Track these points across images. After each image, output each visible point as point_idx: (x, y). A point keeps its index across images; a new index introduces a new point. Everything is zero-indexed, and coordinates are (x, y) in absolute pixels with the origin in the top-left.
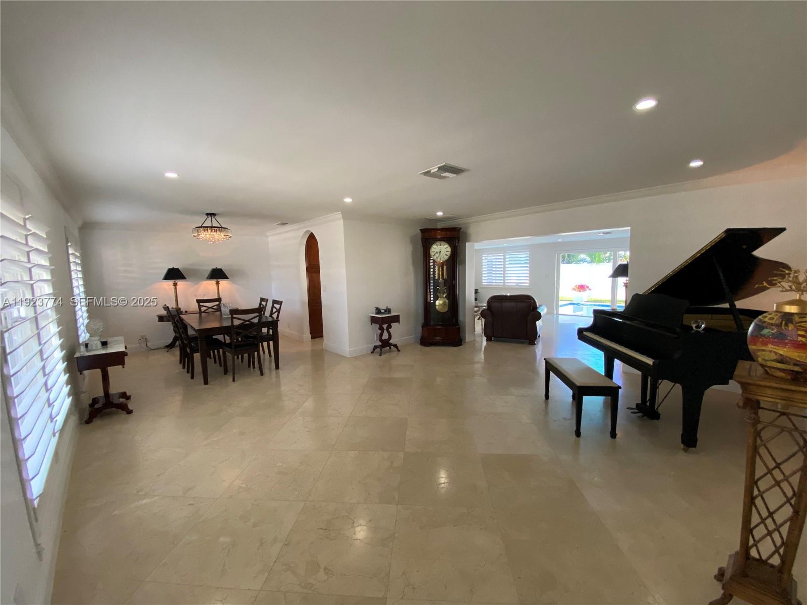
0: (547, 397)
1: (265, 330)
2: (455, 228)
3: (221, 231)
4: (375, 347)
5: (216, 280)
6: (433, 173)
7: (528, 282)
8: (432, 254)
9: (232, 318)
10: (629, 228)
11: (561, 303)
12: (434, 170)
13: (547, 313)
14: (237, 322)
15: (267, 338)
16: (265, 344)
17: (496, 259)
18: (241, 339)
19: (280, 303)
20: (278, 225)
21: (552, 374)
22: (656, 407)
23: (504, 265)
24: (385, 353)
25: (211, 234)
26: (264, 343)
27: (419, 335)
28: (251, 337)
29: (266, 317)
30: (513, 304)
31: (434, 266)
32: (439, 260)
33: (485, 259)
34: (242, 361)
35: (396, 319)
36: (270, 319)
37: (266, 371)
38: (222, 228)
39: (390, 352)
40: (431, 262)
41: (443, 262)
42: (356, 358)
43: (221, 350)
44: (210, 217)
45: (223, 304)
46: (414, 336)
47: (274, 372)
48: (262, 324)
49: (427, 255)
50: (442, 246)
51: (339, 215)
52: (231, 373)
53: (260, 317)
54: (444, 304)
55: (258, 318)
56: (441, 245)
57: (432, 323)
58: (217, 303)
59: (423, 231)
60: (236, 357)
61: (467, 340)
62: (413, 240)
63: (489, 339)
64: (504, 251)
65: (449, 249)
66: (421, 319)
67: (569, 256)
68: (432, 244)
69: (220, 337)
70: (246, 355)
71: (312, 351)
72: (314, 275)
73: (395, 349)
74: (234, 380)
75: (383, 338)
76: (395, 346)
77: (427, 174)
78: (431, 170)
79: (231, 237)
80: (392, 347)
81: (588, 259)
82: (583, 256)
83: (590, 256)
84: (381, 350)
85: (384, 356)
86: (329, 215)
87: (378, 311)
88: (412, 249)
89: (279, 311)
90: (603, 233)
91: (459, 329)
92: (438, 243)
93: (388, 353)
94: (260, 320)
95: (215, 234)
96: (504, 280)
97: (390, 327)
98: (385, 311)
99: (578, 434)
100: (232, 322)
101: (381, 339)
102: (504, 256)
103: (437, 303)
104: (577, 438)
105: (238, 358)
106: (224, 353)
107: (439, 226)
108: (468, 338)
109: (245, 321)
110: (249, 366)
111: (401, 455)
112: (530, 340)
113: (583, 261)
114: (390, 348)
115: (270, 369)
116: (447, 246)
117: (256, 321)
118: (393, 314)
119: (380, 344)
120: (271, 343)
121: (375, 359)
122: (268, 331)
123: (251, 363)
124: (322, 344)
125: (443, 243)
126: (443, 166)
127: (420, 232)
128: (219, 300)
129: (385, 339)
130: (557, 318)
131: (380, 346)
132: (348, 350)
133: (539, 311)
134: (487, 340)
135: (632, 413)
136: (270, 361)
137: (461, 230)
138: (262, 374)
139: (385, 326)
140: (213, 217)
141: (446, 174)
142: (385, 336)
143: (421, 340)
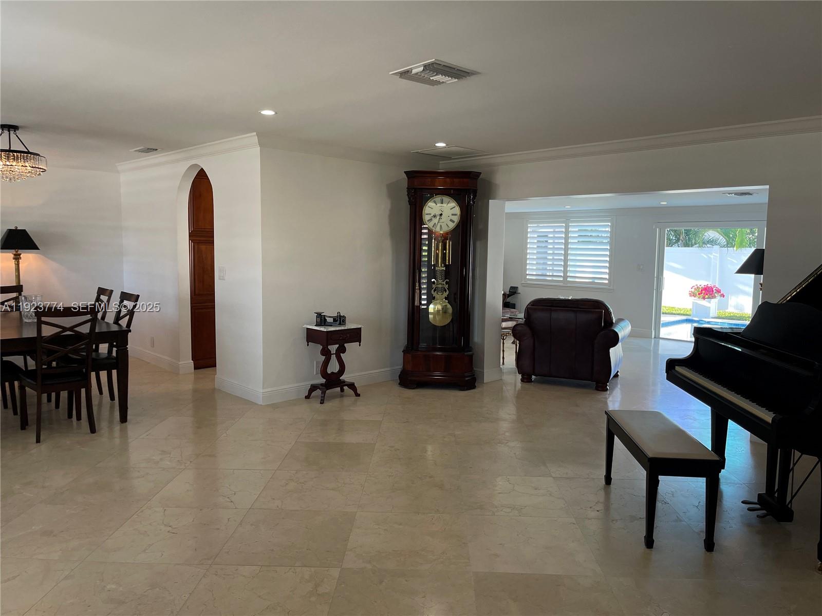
0: (608, 480)
1: (104, 348)
2: (470, 172)
3: (25, 160)
4: (313, 388)
5: (14, 251)
6: (417, 74)
7: (607, 276)
8: (426, 218)
9: (40, 323)
10: (768, 187)
11: (664, 319)
12: (418, 69)
13: (631, 335)
14: (47, 331)
15: (107, 364)
16: (103, 375)
17: (554, 232)
18: (57, 364)
19: (136, 298)
20: (139, 151)
21: (616, 440)
22: (788, 500)
23: (566, 244)
24: (333, 397)
25: (8, 163)
26: (101, 373)
27: (399, 367)
28: (75, 361)
29: (107, 323)
30: (570, 316)
31: (430, 239)
32: (438, 229)
33: (533, 232)
34: (57, 406)
35: (355, 335)
36: (115, 328)
37: (102, 425)
38: (28, 152)
39: (342, 396)
40: (425, 234)
41: (447, 233)
42: (274, 406)
43: (16, 383)
44: (6, 132)
45: (26, 298)
46: (389, 369)
47: (117, 427)
48: (98, 337)
49: (416, 219)
50: (444, 205)
51: (253, 138)
52: (35, 427)
53: (94, 321)
54: (445, 310)
55: (89, 324)
56: (442, 203)
57: (423, 345)
58: (14, 295)
59: (410, 175)
60: (45, 396)
61: (486, 380)
62: (392, 190)
63: (526, 379)
64: (565, 217)
65: (457, 210)
66: (403, 340)
67: (687, 232)
68: (427, 200)
69: (18, 360)
70: (64, 395)
71: (195, 391)
72: (203, 247)
73: (352, 392)
74: (38, 441)
75: (329, 371)
76: (352, 386)
77: (405, 74)
78: (411, 69)
79: (45, 170)
80: (346, 388)
81: (722, 240)
82: (711, 234)
83: (726, 235)
84: (324, 393)
85: (328, 405)
86: (235, 138)
87: (321, 319)
88: (389, 206)
89: (131, 313)
90: (736, 194)
91: (471, 358)
92: (438, 198)
93: (338, 399)
94: (93, 328)
95: (14, 164)
96: (565, 271)
97: (342, 350)
98: (335, 320)
99: (649, 542)
100: (39, 330)
101: (324, 373)
102: (567, 227)
103: (432, 308)
104: (648, 551)
105: (49, 400)
106: (22, 388)
107: (442, 167)
108: (488, 375)
109: (64, 329)
110: (70, 416)
111: (335, 573)
112: (597, 383)
113: (712, 242)
114: (342, 390)
115: (111, 422)
116: (453, 204)
117: (85, 329)
118: (350, 325)
119: (323, 381)
120: (114, 372)
121: (311, 411)
122: (110, 351)
123: (72, 409)
124: (214, 380)
125: (446, 199)
126: (433, 64)
127: (405, 176)
128: (18, 289)
129: (333, 373)
130: (657, 345)
131: (322, 385)
132: (261, 391)
133: (616, 330)
134: (522, 380)
135: (749, 509)
136: (112, 407)
137: (481, 176)
138: (93, 430)
139: (333, 348)
140: (12, 132)
141: (439, 78)
142: (334, 367)
143: (400, 377)
